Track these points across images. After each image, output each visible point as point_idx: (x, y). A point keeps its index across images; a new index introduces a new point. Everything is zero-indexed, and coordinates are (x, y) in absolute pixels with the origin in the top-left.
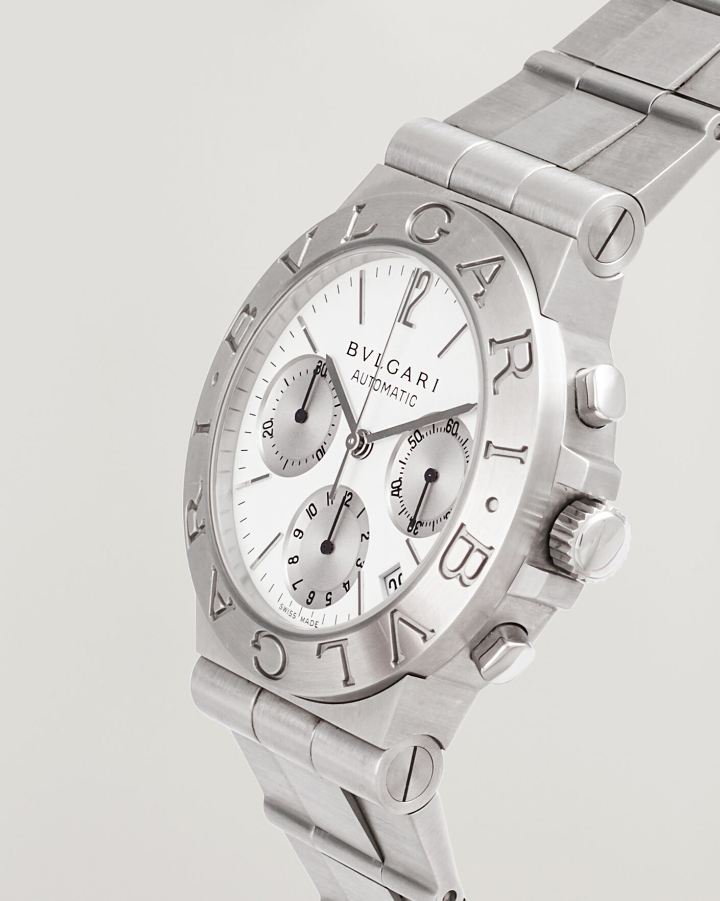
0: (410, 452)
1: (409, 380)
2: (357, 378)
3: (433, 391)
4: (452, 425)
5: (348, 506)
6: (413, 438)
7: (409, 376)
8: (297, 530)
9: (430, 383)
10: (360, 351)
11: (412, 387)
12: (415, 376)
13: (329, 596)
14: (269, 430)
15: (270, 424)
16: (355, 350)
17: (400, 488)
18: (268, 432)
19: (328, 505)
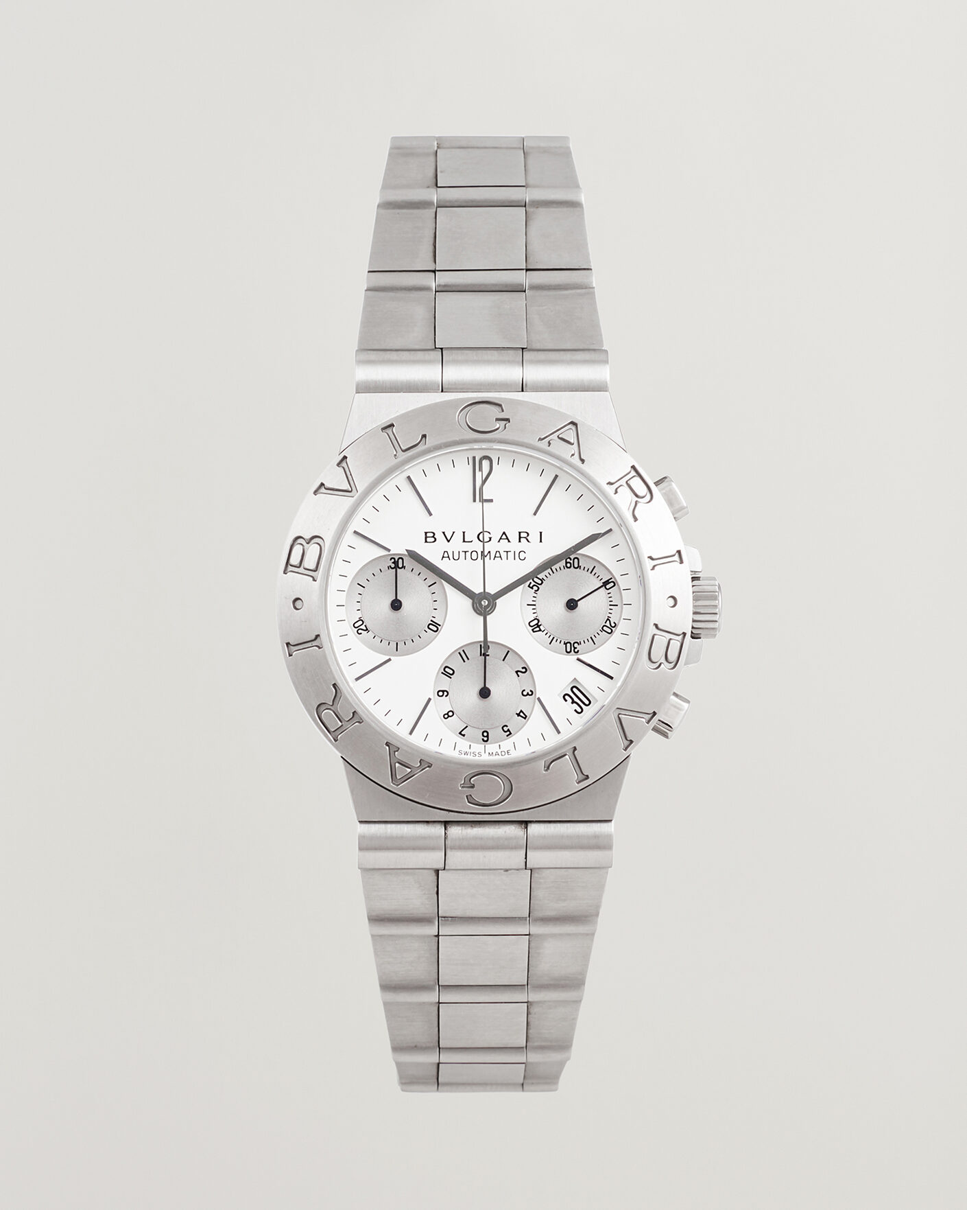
0: (535, 595)
1: (509, 541)
2: (448, 557)
3: (541, 541)
4: (572, 562)
5: (488, 655)
6: (533, 583)
7: (507, 538)
8: (439, 691)
9: (534, 537)
10: (439, 536)
11: (515, 546)
12: (514, 537)
13: (506, 729)
14: (363, 627)
15: (360, 623)
16: (433, 537)
17: (539, 624)
18: (360, 627)
19: (464, 661)
